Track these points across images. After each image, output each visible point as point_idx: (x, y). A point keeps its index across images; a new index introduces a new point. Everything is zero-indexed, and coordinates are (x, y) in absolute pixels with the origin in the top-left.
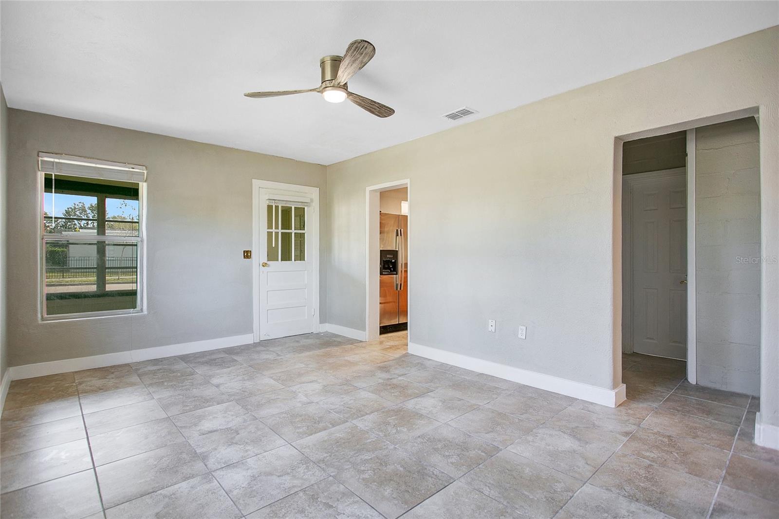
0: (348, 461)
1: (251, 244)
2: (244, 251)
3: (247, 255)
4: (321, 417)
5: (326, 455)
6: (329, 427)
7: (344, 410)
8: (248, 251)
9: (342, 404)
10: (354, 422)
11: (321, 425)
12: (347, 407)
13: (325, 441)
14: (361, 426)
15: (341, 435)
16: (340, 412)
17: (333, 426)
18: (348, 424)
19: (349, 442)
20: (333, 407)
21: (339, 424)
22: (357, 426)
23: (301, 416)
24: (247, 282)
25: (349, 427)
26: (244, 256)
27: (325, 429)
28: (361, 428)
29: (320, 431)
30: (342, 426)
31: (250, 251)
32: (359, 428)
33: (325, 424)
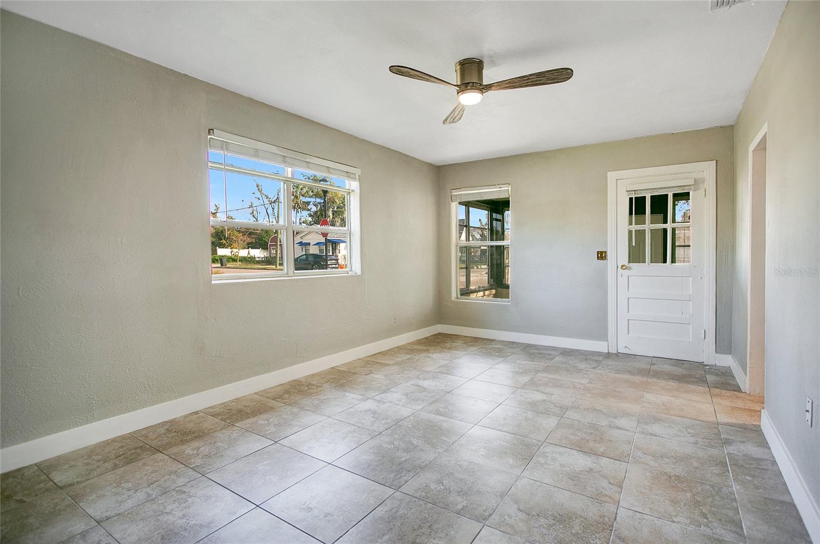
1: (606, 244)
2: (598, 252)
3: (602, 256)
8: (603, 252)
24: (601, 283)
26: (598, 257)
31: (605, 252)
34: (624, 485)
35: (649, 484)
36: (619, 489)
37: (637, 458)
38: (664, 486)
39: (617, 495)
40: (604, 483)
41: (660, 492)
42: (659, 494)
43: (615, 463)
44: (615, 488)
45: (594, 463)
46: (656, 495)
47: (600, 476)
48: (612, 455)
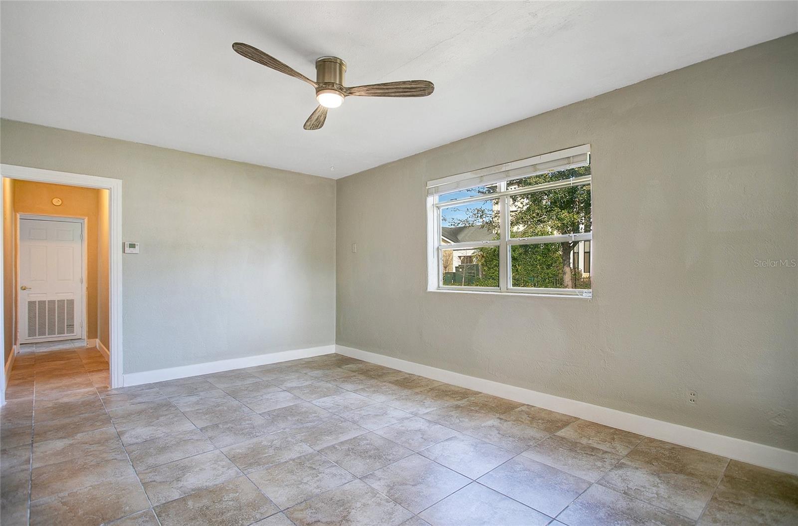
0: (324, 422)
4: (348, 455)
5: (340, 425)
6: (338, 445)
7: (320, 465)
9: (320, 475)
10: (311, 451)
11: (345, 447)
12: (315, 469)
13: (341, 433)
14: (306, 446)
15: (327, 438)
16: (324, 462)
17: (333, 446)
18: (318, 448)
19: (321, 433)
20: (333, 470)
21: (328, 448)
22: (309, 446)
23: (370, 456)
25: (318, 445)
27: (341, 443)
28: (306, 444)
29: (347, 441)
30: (325, 445)
32: (308, 445)
33: (342, 448)
34: (142, 487)
35: (121, 500)
36: (144, 482)
37: (147, 519)
38: (106, 507)
39: (142, 477)
40: (158, 478)
41: (109, 499)
42: (108, 497)
43: (164, 498)
44: (147, 480)
45: (181, 487)
46: (111, 495)
47: (166, 481)
48: (175, 504)
